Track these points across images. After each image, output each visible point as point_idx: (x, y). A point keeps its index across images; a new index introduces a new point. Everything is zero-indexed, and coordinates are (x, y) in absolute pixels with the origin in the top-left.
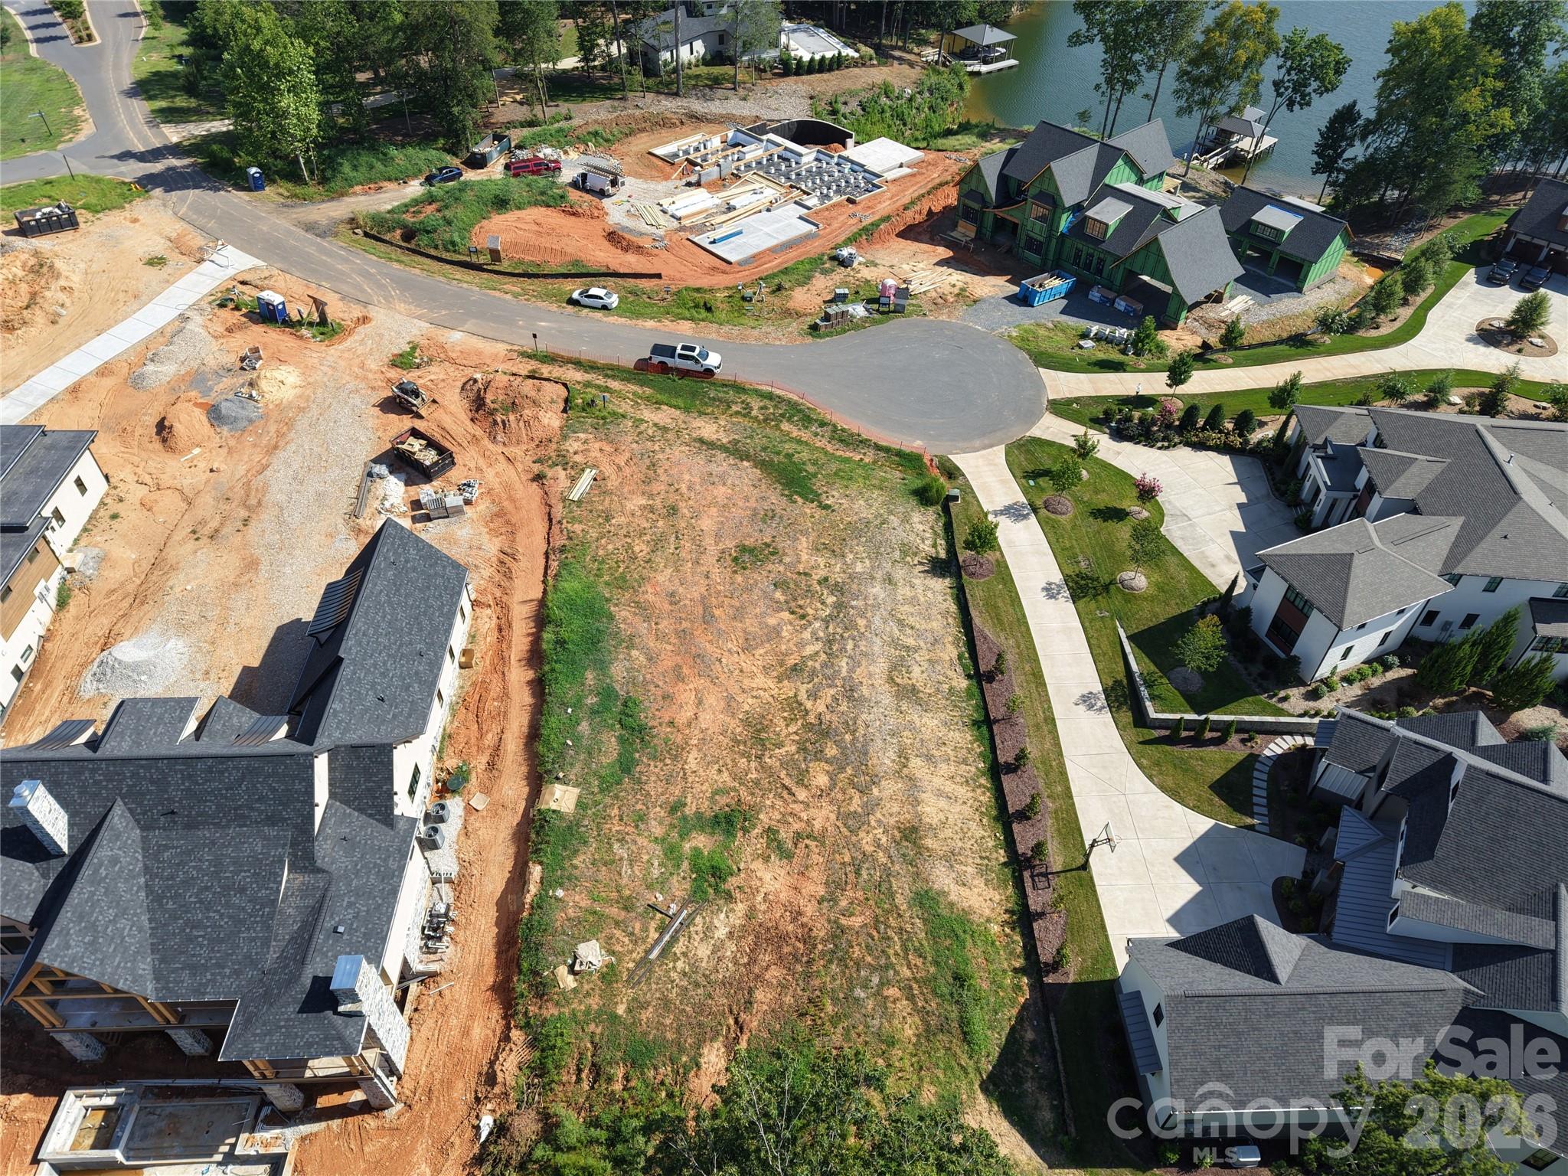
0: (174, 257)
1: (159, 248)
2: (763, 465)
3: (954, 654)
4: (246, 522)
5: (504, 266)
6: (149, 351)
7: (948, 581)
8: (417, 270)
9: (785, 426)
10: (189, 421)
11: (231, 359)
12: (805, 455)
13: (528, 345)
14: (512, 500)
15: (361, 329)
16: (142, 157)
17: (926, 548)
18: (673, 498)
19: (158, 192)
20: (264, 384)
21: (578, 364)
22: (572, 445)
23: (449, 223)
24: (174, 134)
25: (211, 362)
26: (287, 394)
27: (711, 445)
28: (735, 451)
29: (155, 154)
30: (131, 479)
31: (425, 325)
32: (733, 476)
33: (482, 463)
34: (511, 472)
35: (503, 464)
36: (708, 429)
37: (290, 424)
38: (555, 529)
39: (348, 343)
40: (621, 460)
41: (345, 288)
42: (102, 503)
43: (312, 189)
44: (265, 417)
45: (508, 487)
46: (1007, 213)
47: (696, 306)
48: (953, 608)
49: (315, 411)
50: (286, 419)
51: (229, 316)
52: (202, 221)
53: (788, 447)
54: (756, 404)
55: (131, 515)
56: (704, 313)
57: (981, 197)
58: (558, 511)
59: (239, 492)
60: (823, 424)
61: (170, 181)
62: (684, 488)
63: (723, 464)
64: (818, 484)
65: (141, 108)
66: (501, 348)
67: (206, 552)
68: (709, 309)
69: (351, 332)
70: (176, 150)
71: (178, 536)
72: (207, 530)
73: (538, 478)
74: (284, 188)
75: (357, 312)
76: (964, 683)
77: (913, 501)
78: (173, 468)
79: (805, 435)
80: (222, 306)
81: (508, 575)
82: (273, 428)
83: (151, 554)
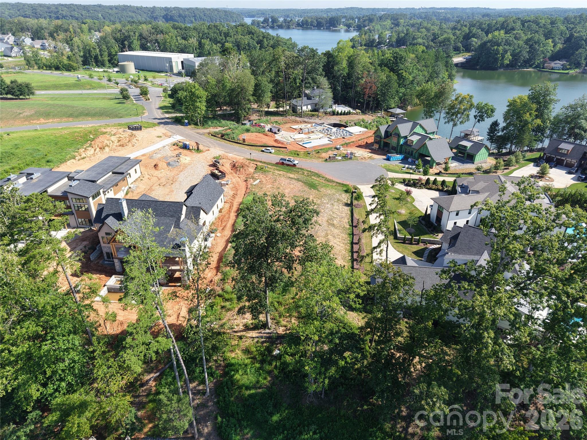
0: (163, 137)
1: (161, 135)
2: (305, 183)
3: (347, 221)
4: (172, 184)
5: (246, 143)
6: (155, 152)
7: (349, 208)
8: (223, 142)
9: (313, 177)
10: (162, 165)
11: (175, 155)
12: (317, 182)
13: (249, 157)
14: (238, 185)
15: (207, 152)
16: (159, 119)
17: (345, 201)
18: (279, 186)
19: (162, 125)
20: (181, 159)
21: (261, 162)
22: (255, 175)
23: (233, 133)
24: (167, 116)
25: (169, 155)
26: (187, 162)
27: (292, 178)
28: (298, 180)
29: (163, 119)
30: (146, 174)
31: (223, 152)
32: (296, 184)
33: (232, 178)
34: (239, 179)
35: (238, 178)
36: (292, 176)
37: (186, 167)
38: (248, 189)
39: (203, 154)
40: (267, 179)
41: (204, 144)
42: (139, 177)
43: (200, 127)
44: (181, 165)
45: (238, 182)
46: (387, 140)
47: (295, 154)
48: (349, 213)
49: (193, 165)
50: (185, 166)
51: (175, 147)
52: (171, 131)
53: (313, 181)
54: (306, 173)
55: (145, 180)
56: (296, 156)
57: (380, 137)
58: (249, 186)
59: (171, 178)
60: (323, 177)
61: (166, 123)
62: (282, 185)
63: (294, 181)
64: (318, 187)
65: (160, 111)
66: (242, 158)
67: (161, 188)
68: (298, 155)
69: (204, 152)
70: (168, 118)
71: (155, 185)
72: (163, 184)
73: (246, 181)
74: (193, 126)
75: (207, 148)
76: (348, 227)
77: (344, 192)
78: (156, 173)
79: (317, 179)
80: (174, 145)
81: (234, 198)
82: (182, 168)
83: (148, 187)
